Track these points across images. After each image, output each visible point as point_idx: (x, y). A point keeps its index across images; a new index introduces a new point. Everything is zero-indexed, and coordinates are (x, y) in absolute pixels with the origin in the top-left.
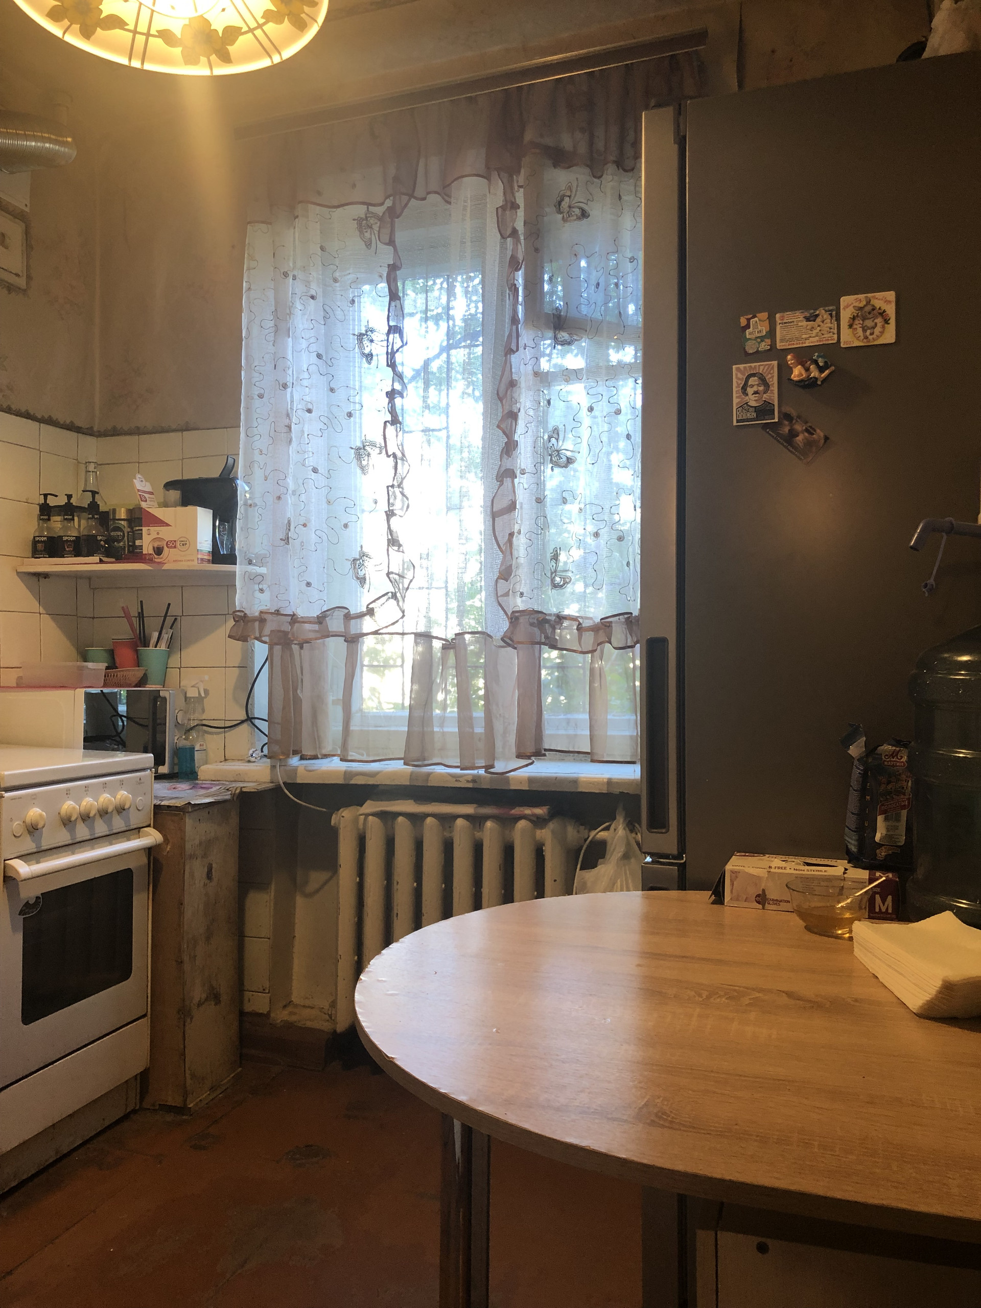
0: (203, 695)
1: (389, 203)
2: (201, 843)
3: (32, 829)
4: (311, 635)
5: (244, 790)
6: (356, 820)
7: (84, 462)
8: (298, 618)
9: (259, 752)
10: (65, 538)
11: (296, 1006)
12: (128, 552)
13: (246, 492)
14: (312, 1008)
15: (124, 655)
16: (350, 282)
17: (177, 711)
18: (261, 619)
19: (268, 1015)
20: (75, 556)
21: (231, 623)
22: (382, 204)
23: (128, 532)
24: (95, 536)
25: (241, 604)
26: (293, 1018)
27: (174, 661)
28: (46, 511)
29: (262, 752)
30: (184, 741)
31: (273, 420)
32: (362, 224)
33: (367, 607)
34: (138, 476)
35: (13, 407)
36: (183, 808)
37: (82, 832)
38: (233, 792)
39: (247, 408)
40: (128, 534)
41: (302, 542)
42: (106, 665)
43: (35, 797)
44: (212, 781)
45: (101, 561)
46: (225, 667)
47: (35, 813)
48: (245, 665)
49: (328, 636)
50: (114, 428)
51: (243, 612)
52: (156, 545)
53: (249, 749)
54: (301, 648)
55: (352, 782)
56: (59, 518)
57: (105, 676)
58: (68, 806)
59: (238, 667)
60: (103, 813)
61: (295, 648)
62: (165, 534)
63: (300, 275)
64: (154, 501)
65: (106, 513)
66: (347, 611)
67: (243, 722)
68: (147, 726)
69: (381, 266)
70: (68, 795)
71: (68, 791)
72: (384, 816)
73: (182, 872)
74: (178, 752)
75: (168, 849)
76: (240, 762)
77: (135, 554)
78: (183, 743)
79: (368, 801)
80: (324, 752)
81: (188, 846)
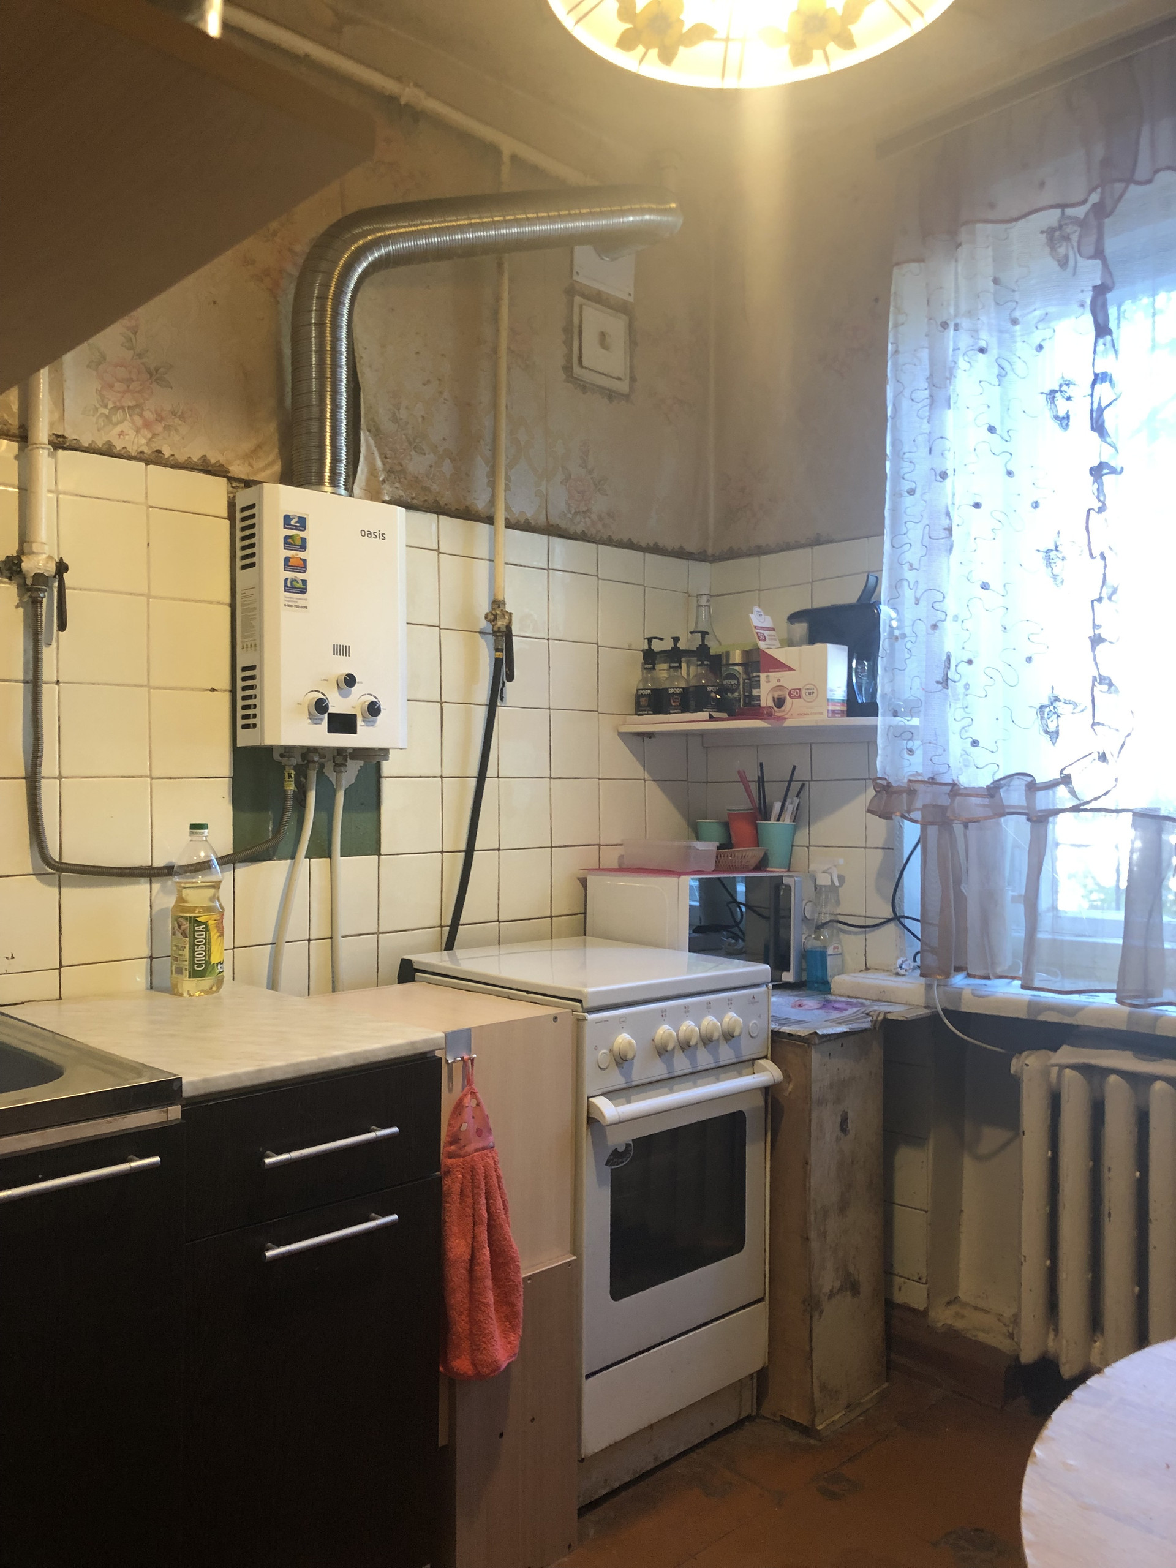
0: (837, 883)
1: (1095, 198)
2: (831, 1086)
3: (620, 1060)
4: (979, 813)
5: (889, 1016)
6: (1046, 1072)
7: (695, 595)
8: (960, 789)
9: (910, 961)
10: (671, 691)
11: (965, 1305)
12: (744, 706)
13: (892, 620)
14: (987, 1312)
15: (742, 829)
16: (1035, 321)
17: (804, 902)
18: (910, 790)
19: (924, 1313)
20: (683, 712)
21: (871, 792)
22: (1084, 202)
23: (744, 680)
24: (704, 687)
25: (884, 768)
26: (959, 1324)
27: (801, 838)
28: (650, 657)
29: (915, 961)
30: (814, 941)
31: (927, 522)
32: (1054, 236)
33: (1061, 773)
34: (756, 609)
35: (615, 538)
36: (808, 1039)
37: (682, 1064)
38: (875, 1018)
39: (894, 510)
40: (744, 683)
41: (967, 684)
42: (717, 844)
43: (623, 1019)
44: (849, 997)
45: (712, 718)
46: (866, 848)
47: (624, 1039)
48: (891, 846)
49: (1003, 815)
50: (731, 549)
51: (885, 779)
52: (776, 696)
53: (898, 958)
54: (966, 827)
55: (1041, 1018)
56: (665, 666)
57: (717, 857)
58: (664, 1030)
59: (883, 848)
60: (707, 1040)
61: (958, 828)
62: (788, 680)
63: (965, 323)
64: (775, 640)
65: (718, 657)
66: (1030, 779)
67: (889, 921)
68: (769, 918)
69: (1082, 291)
70: (664, 1018)
71: (663, 1013)
72: (1086, 1070)
73: (808, 1121)
74: (805, 955)
75: (790, 1090)
76: (886, 973)
77: (751, 708)
78: (812, 944)
79: (1064, 1047)
80: (999, 970)
81: (815, 1088)
